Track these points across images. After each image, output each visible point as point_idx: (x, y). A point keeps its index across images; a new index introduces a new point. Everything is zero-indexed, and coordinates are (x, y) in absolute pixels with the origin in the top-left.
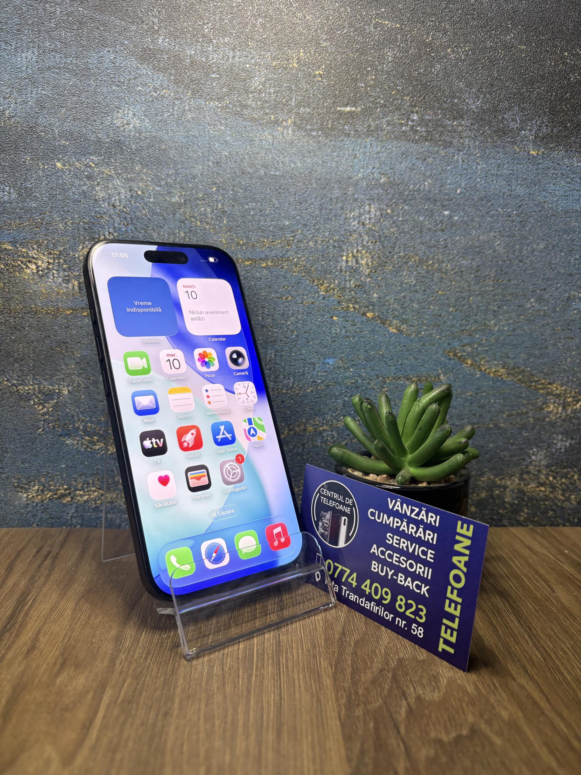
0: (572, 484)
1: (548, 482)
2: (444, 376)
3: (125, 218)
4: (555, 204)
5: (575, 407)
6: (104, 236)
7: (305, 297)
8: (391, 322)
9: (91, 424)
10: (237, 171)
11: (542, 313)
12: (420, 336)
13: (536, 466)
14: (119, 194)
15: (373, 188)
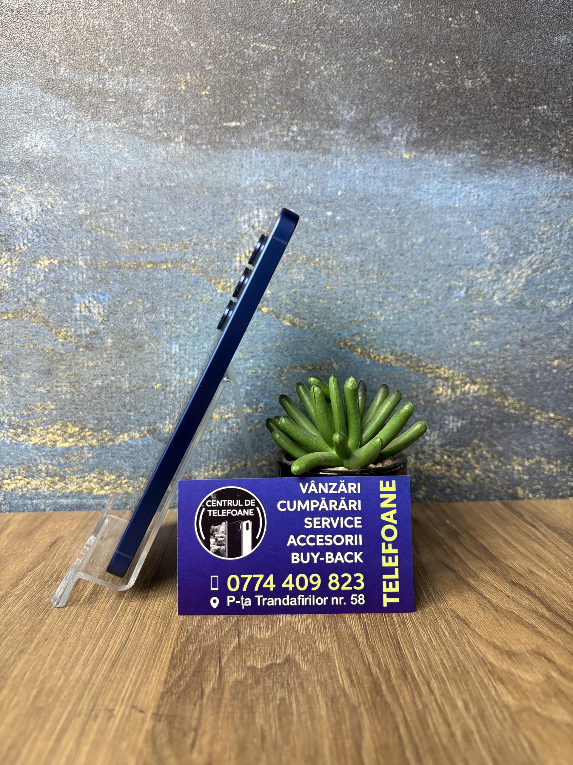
0: (466, 462)
1: (443, 461)
2: (337, 364)
3: (38, 231)
4: (429, 202)
5: (463, 390)
6: (19, 246)
7: (204, 295)
8: (285, 315)
9: (16, 416)
10: (136, 184)
11: (425, 302)
12: (312, 328)
13: (430, 446)
14: (31, 208)
15: (260, 194)
